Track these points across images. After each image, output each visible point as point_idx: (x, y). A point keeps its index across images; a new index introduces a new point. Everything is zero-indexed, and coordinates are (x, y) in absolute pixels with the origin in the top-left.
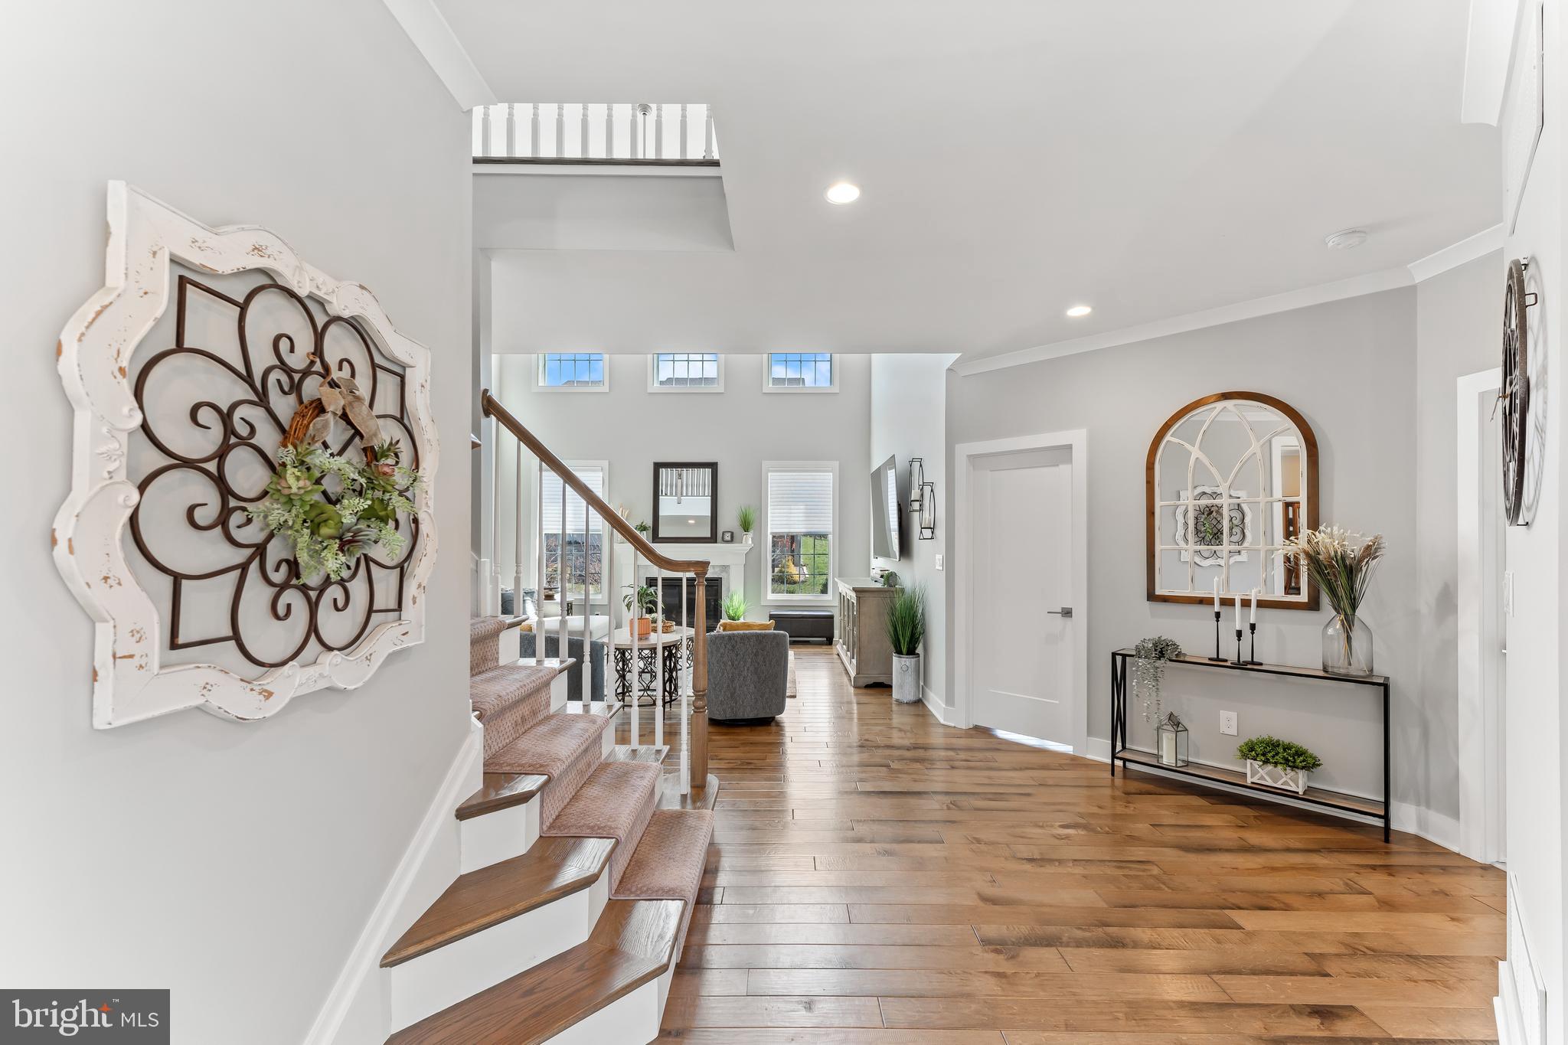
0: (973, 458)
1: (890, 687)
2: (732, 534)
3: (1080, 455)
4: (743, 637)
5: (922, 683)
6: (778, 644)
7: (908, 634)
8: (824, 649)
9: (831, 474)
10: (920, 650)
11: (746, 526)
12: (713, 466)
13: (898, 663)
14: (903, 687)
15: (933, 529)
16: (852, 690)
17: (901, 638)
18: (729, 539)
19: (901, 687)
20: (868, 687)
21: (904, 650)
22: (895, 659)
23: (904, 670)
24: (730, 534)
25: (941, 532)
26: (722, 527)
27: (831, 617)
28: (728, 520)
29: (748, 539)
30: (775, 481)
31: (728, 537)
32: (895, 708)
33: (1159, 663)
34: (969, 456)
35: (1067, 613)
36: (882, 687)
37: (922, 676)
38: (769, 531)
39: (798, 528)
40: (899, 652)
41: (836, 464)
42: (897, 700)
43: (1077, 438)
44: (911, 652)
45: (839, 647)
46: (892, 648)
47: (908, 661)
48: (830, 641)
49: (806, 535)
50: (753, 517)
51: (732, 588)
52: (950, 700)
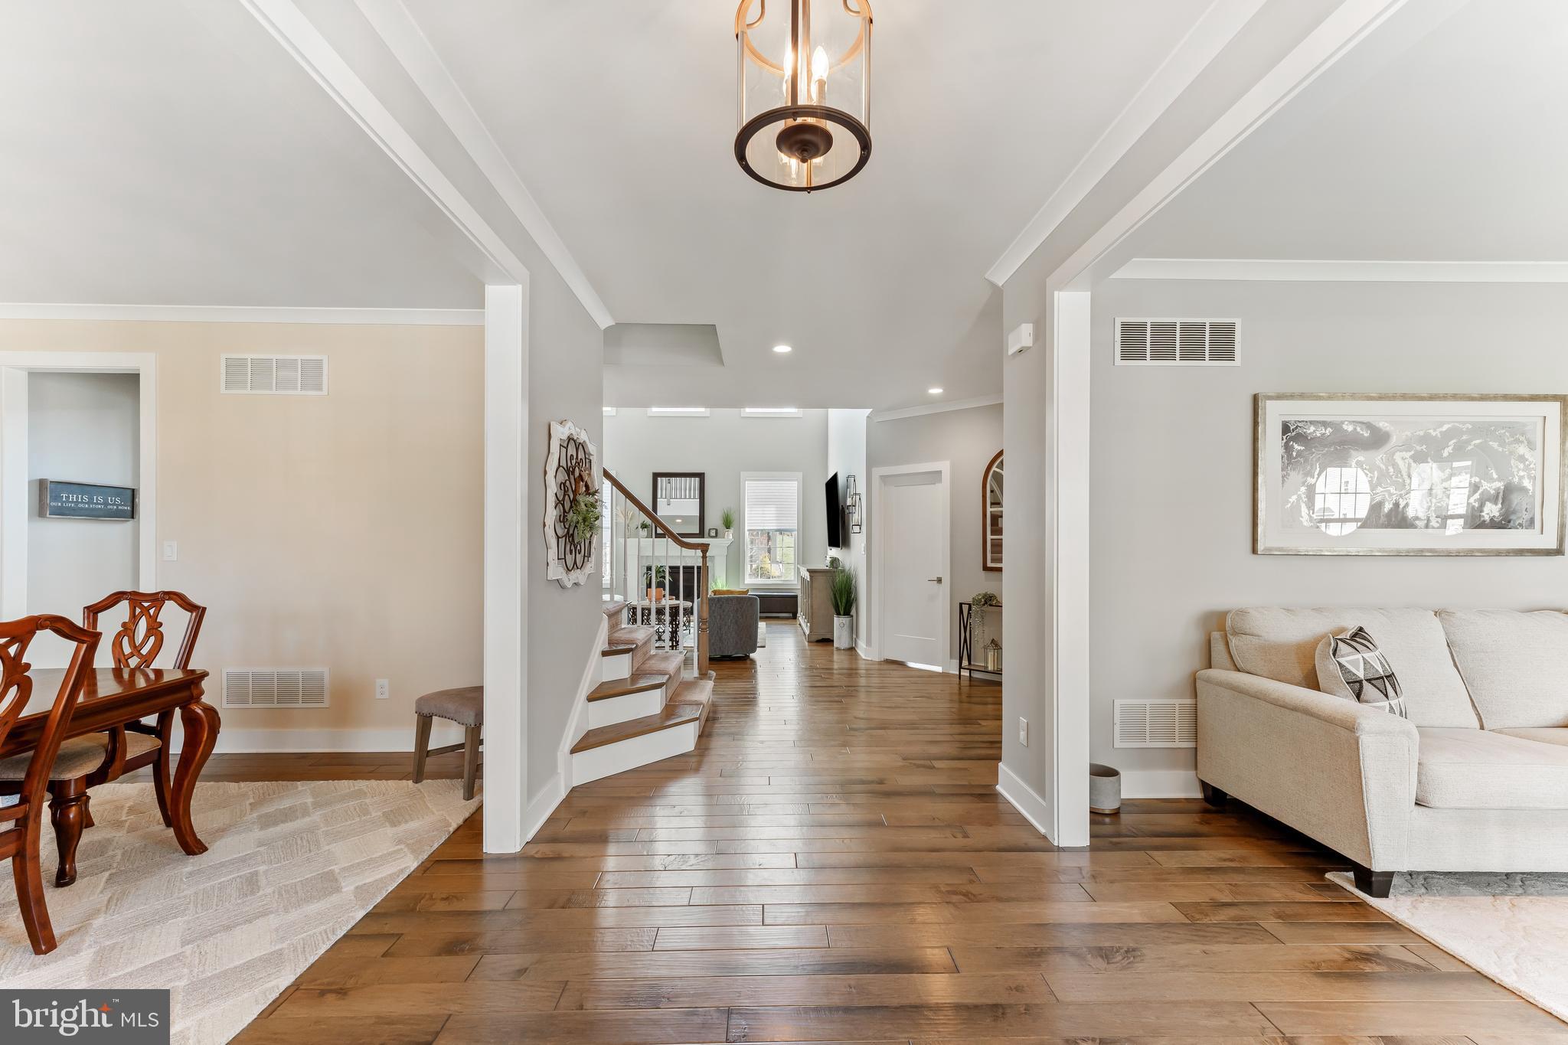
0: (884, 478)
1: (833, 641)
2: (717, 530)
3: (946, 476)
4: (728, 599)
5: (854, 636)
6: (751, 604)
7: (844, 601)
8: (791, 621)
9: (796, 482)
10: (853, 612)
11: (728, 524)
12: (701, 476)
13: (839, 622)
14: (840, 639)
15: (860, 526)
16: (807, 643)
17: (840, 603)
18: (714, 535)
19: (839, 638)
20: (818, 641)
21: (842, 613)
22: (836, 619)
23: (842, 626)
24: (714, 531)
25: (864, 528)
26: (708, 525)
27: (796, 597)
28: (713, 520)
29: (730, 535)
30: (751, 488)
31: (713, 533)
32: (835, 652)
33: (984, 608)
34: (881, 477)
35: (939, 580)
36: (827, 641)
37: (853, 630)
38: (746, 528)
39: (771, 526)
40: (838, 614)
41: (800, 475)
42: (837, 648)
43: (944, 466)
44: (847, 613)
45: (801, 619)
46: (833, 610)
47: (844, 620)
48: (795, 617)
49: (777, 530)
50: (734, 517)
51: (717, 574)
52: (869, 643)
